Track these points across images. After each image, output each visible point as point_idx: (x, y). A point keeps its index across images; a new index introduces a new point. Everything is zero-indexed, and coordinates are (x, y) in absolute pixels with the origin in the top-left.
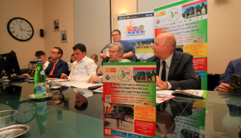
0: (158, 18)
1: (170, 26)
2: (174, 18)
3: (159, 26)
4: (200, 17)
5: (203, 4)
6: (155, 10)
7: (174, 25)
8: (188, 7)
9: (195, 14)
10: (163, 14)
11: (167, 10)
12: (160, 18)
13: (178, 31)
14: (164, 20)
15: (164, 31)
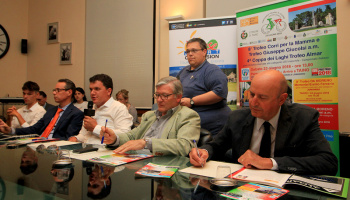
0: (244, 28)
1: (266, 44)
2: (274, 30)
3: (247, 43)
4: (322, 30)
5: (328, 7)
6: (240, 14)
7: (273, 43)
8: (299, 12)
9: (314, 25)
10: (253, 22)
11: (261, 15)
12: (248, 29)
13: (282, 54)
14: (255, 33)
15: (255, 52)
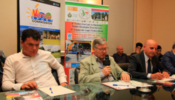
0: (70, 12)
2: (85, 17)
4: (104, 22)
5: (106, 13)
6: (67, 3)
7: (84, 23)
8: (96, 12)
9: (101, 19)
10: (75, 9)
13: (88, 29)
14: (76, 16)
15: (75, 25)
